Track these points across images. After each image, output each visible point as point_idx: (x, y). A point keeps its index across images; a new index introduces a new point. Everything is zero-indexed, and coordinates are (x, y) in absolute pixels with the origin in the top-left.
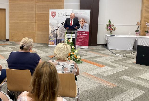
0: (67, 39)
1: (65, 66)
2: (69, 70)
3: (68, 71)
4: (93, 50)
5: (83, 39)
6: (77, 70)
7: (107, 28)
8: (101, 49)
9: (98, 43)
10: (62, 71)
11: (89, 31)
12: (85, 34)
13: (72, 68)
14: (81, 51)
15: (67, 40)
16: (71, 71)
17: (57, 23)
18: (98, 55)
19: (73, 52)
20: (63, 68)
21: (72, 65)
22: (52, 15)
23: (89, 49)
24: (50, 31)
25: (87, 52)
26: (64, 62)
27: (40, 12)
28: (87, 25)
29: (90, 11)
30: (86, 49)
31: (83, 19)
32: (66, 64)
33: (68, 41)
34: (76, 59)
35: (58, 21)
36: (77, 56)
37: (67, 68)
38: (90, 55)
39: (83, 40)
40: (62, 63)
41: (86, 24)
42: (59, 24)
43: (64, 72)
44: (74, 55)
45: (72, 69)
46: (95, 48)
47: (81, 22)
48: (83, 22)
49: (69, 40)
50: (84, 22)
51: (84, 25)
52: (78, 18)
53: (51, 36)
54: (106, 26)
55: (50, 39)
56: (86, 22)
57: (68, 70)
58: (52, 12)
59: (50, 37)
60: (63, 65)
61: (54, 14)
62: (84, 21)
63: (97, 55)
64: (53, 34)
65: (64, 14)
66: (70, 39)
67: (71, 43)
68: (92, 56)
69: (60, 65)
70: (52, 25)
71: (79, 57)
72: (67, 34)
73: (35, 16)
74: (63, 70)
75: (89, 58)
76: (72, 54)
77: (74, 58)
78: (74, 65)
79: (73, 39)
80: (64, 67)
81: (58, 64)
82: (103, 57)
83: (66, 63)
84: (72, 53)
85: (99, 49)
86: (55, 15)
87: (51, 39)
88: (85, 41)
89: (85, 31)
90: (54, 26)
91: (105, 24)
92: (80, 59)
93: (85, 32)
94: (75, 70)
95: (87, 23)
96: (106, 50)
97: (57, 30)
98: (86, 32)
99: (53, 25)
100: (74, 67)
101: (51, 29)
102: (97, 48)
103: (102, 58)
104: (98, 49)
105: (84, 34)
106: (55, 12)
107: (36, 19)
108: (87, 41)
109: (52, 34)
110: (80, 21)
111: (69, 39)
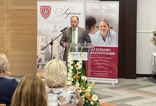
0: (72, 63)
1: (61, 95)
2: (68, 99)
3: (66, 103)
4: (127, 86)
5: (107, 63)
6: (78, 100)
7: (154, 39)
8: (143, 84)
9: (138, 72)
10: (56, 102)
11: (118, 47)
12: (110, 52)
13: (72, 96)
14: (103, 90)
15: (72, 65)
16: (71, 102)
17: (53, 31)
18: (135, 96)
19: (83, 88)
20: (59, 98)
21: (72, 92)
22: (42, 12)
23: (120, 85)
24: (39, 48)
25: (115, 90)
26: (60, 89)
27: (16, 7)
28: (114, 33)
29: (118, 4)
30: (113, 86)
31: (105, 21)
32: (64, 92)
33: (74, 67)
34: (89, 102)
35: (55, 27)
36: (91, 97)
37: (65, 98)
38: (120, 95)
39: (106, 67)
40: (57, 90)
41: (111, 31)
42: (57, 31)
43: (60, 103)
44: (86, 93)
45: (72, 99)
46: (131, 83)
47: (101, 27)
48: (105, 28)
49: (76, 64)
50: (107, 28)
51: (109, 34)
52: (96, 18)
53: (40, 60)
54: (152, 35)
55: (40, 66)
56: (111, 28)
57: (65, 101)
58: (43, 6)
59: (39, 62)
60: (58, 94)
61: (46, 12)
62: (107, 25)
63: (133, 95)
64: (45, 54)
65: (68, 12)
66: (78, 61)
67: (79, 71)
68: (124, 98)
69: (54, 93)
70: (42, 35)
71: (95, 98)
72: (72, 53)
73: (6, 15)
74: (59, 100)
75: (116, 101)
76: (82, 92)
77: (86, 99)
78: (74, 93)
79: (83, 61)
80: (61, 97)
81: (51, 92)
82: (145, 98)
83: (63, 89)
84: (82, 90)
85: (140, 83)
86: (49, 12)
87: (42, 65)
88: (110, 68)
89: (110, 46)
90: (47, 37)
91: (151, 31)
92: (98, 101)
93: (109, 48)
94: (77, 100)
95: (113, 28)
96: (154, 86)
97: (51, 44)
98: (112, 49)
99: (45, 35)
100: (74, 96)
101: (41, 43)
102: (136, 83)
103: (142, 100)
104: (137, 85)
105: (108, 52)
106: (48, 7)
107: (10, 21)
108: (116, 67)
109: (43, 54)
110: (100, 25)
111: (76, 62)
